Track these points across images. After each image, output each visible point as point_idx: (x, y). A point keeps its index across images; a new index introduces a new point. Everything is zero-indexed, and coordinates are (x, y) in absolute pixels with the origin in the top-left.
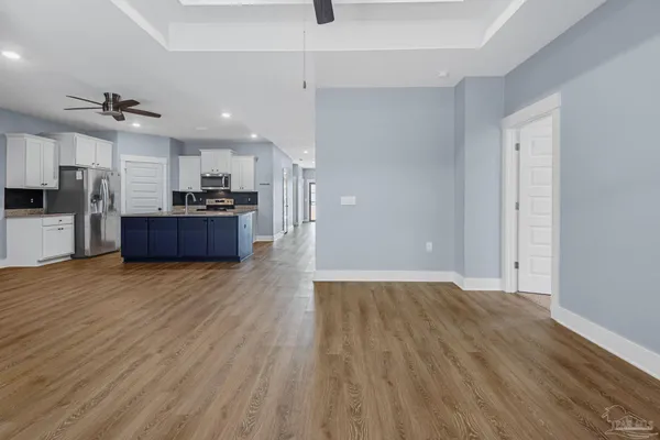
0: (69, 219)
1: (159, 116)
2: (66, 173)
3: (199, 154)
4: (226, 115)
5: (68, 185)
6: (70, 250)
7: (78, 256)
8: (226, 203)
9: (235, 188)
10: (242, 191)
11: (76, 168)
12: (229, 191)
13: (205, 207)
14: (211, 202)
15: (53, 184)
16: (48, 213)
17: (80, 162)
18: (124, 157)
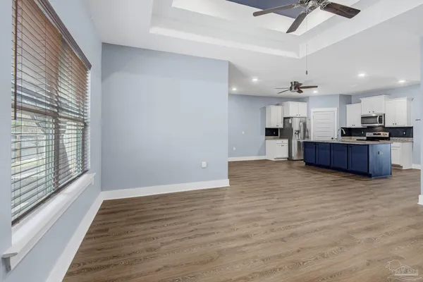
0: (286, 141)
1: (317, 87)
2: (286, 120)
3: (360, 102)
4: (362, 75)
5: (287, 126)
6: (286, 155)
7: (290, 159)
8: (382, 136)
9: (388, 124)
10: (395, 126)
11: (289, 118)
12: (384, 127)
13: (365, 138)
14: (369, 134)
15: (281, 126)
16: (281, 138)
17: (291, 115)
18: (312, 110)
